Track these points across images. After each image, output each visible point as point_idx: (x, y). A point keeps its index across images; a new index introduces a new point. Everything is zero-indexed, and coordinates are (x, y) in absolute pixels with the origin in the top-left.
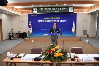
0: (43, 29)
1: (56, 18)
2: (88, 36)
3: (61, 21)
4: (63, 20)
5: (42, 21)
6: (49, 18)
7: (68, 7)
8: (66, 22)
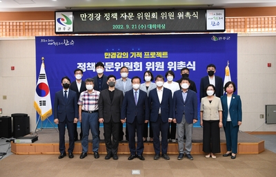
1: (153, 55)
4: (181, 63)
5: (93, 64)
6: (126, 55)
7: (202, 10)
8: (194, 69)
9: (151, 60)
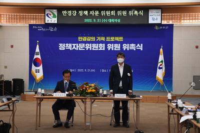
0: (72, 69)
1: (112, 39)
3: (126, 47)
4: (133, 45)
5: (70, 45)
6: (93, 39)
7: (146, 9)
8: (142, 49)
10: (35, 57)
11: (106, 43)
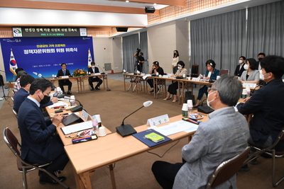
0: (35, 65)
1: (59, 45)
2: (112, 71)
3: (67, 50)
4: (71, 48)
5: (32, 50)
6: (47, 46)
7: (78, 28)
8: (77, 51)
9: (58, 48)
10: (11, 59)
11: (55, 48)
